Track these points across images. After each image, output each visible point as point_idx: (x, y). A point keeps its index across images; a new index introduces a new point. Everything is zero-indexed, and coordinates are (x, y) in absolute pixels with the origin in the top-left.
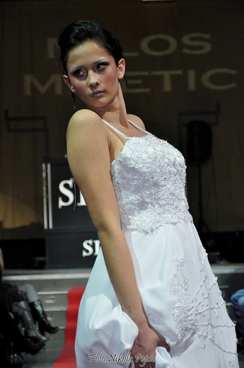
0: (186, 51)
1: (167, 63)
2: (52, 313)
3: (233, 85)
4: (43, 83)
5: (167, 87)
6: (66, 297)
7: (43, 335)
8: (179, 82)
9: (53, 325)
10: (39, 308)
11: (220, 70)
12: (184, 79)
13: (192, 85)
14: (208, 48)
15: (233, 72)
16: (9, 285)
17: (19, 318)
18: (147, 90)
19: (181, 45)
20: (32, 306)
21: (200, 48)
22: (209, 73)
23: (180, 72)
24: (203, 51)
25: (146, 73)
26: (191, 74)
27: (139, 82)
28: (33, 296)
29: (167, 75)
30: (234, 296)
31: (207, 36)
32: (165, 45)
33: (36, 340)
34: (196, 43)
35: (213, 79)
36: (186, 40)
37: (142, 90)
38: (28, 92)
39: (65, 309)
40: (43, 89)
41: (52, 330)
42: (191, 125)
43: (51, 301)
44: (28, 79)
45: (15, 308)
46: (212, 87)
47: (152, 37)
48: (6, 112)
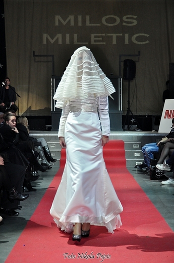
0: (124, 24)
1: (115, 30)
2: (54, 152)
3: (147, 42)
4: (52, 38)
5: (114, 42)
7: (49, 163)
8: (120, 40)
9: (54, 158)
10: (47, 150)
11: (141, 34)
12: (123, 37)
13: (127, 42)
14: (135, 22)
15: (148, 36)
16: (32, 138)
17: (38, 154)
18: (105, 43)
19: (122, 21)
20: (44, 148)
21: (132, 23)
22: (136, 36)
23: (121, 35)
24: (133, 25)
25: (104, 35)
26: (127, 36)
27: (101, 39)
28: (44, 144)
29: (114, 35)
30: (143, 147)
31: (135, 17)
32: (115, 20)
33: (46, 165)
34: (129, 20)
35: (138, 39)
36: (124, 18)
37: (102, 43)
38: (45, 42)
39: (60, 150)
40: (52, 41)
41: (53, 161)
42: (125, 62)
43: (54, 147)
44: (45, 36)
45: (36, 149)
46: (137, 42)
47: (108, 17)
48: (34, 52)
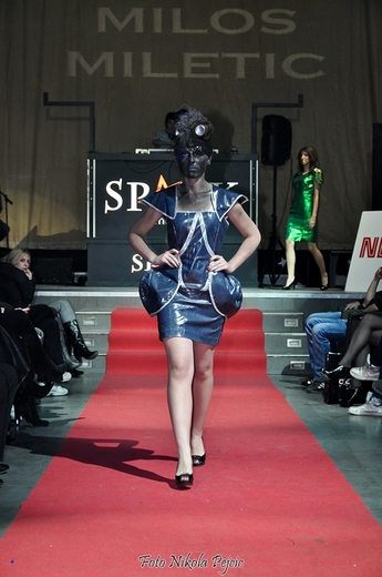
0: (264, 30)
1: (243, 43)
2: (91, 337)
3: (320, 73)
4: (91, 63)
5: (241, 74)
6: (109, 319)
8: (255, 68)
10: (75, 330)
11: (304, 55)
12: (262, 62)
13: (270, 73)
14: (291, 27)
15: (321, 58)
18: (217, 76)
19: (259, 23)
20: (67, 326)
21: (284, 27)
22: (292, 58)
23: (257, 55)
24: (285, 31)
25: (216, 55)
26: (270, 59)
27: (208, 65)
28: (68, 316)
29: (241, 57)
31: (291, 13)
32: (241, 21)
34: (277, 21)
35: (296, 66)
36: (265, 16)
37: (210, 76)
38: (73, 73)
39: (107, 331)
40: (91, 70)
41: (89, 355)
42: (267, 120)
43: (92, 323)
44: (74, 56)
46: (293, 74)
48: (46, 95)
